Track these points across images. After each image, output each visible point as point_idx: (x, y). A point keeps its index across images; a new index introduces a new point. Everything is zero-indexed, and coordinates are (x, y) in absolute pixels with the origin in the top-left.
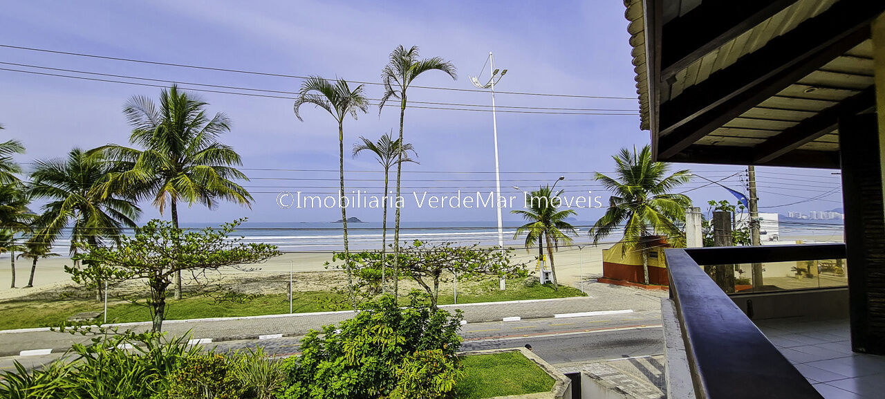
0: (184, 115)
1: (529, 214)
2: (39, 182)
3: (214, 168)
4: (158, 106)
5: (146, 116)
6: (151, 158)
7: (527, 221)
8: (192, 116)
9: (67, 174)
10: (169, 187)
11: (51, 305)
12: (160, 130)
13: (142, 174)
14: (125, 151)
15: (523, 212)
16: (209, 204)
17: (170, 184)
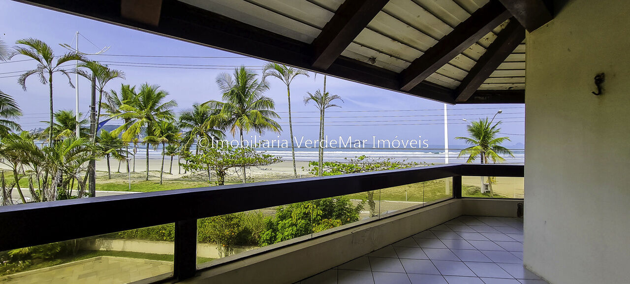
0: (246, 82)
1: (470, 140)
2: (181, 121)
3: (261, 111)
4: (234, 78)
5: (227, 84)
6: (228, 107)
7: (469, 145)
8: (250, 82)
9: (193, 117)
10: (238, 123)
11: (189, 183)
12: (233, 91)
13: (225, 116)
14: (218, 104)
15: (465, 138)
16: (260, 132)
17: (238, 121)
